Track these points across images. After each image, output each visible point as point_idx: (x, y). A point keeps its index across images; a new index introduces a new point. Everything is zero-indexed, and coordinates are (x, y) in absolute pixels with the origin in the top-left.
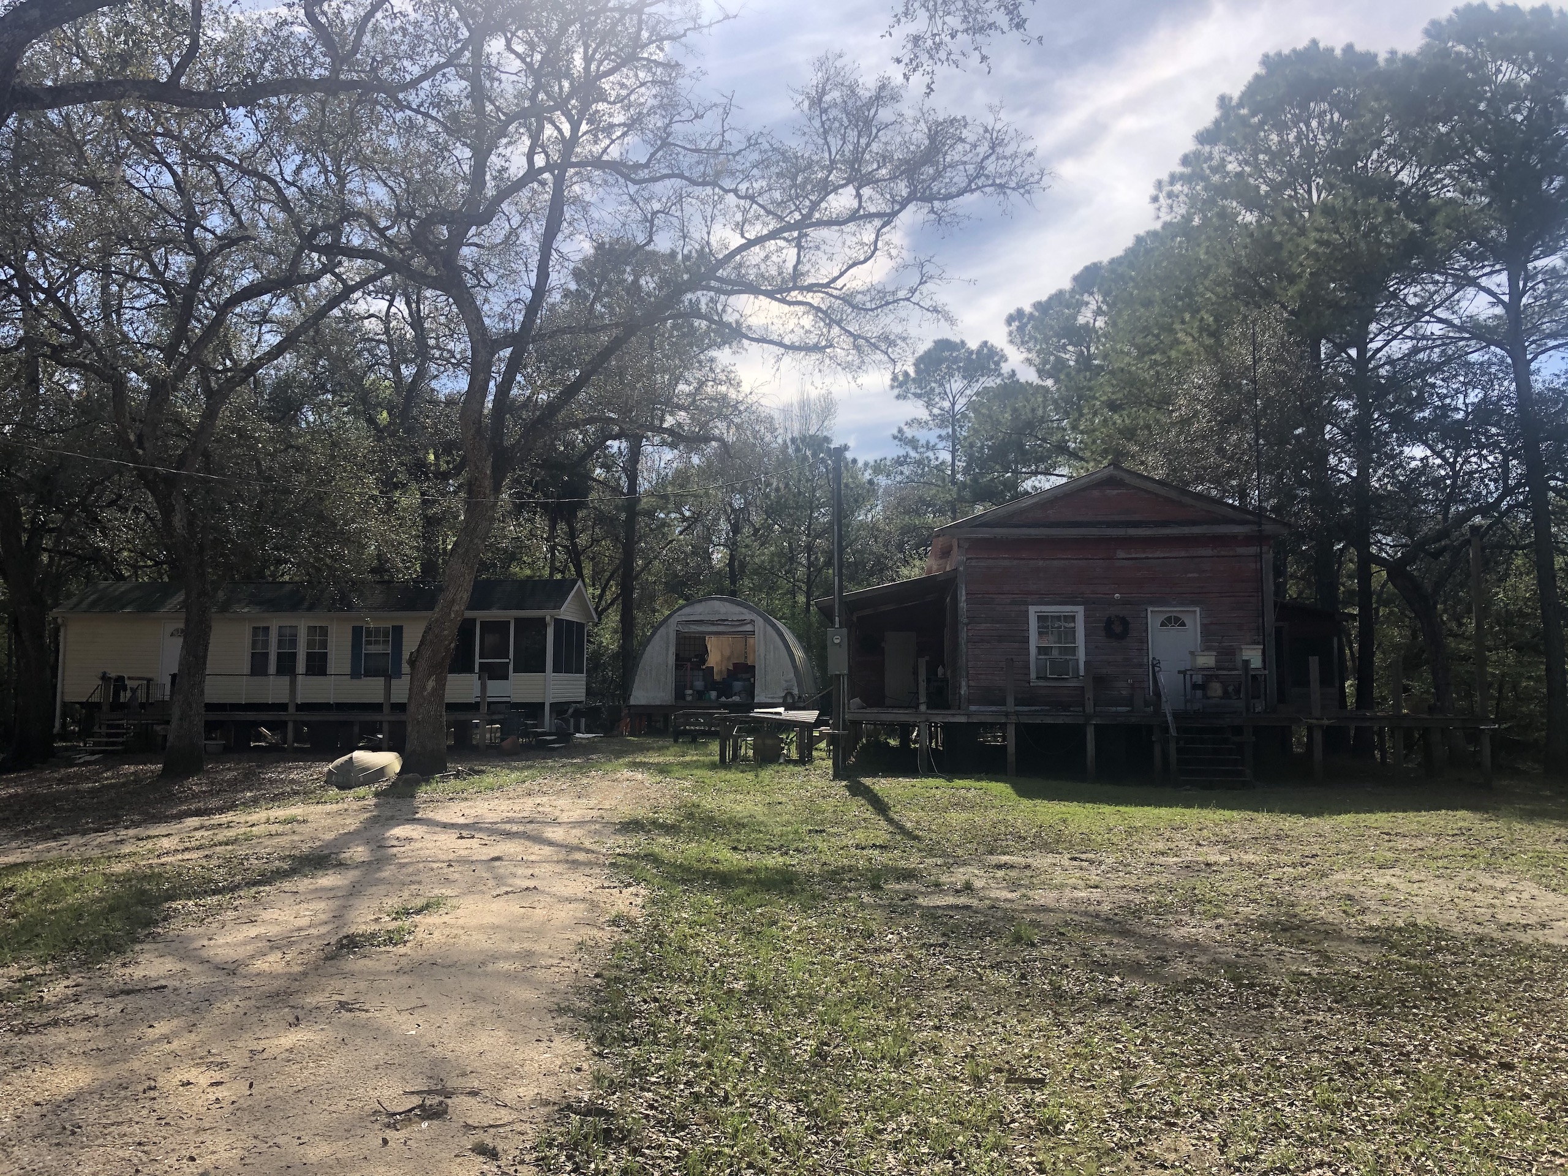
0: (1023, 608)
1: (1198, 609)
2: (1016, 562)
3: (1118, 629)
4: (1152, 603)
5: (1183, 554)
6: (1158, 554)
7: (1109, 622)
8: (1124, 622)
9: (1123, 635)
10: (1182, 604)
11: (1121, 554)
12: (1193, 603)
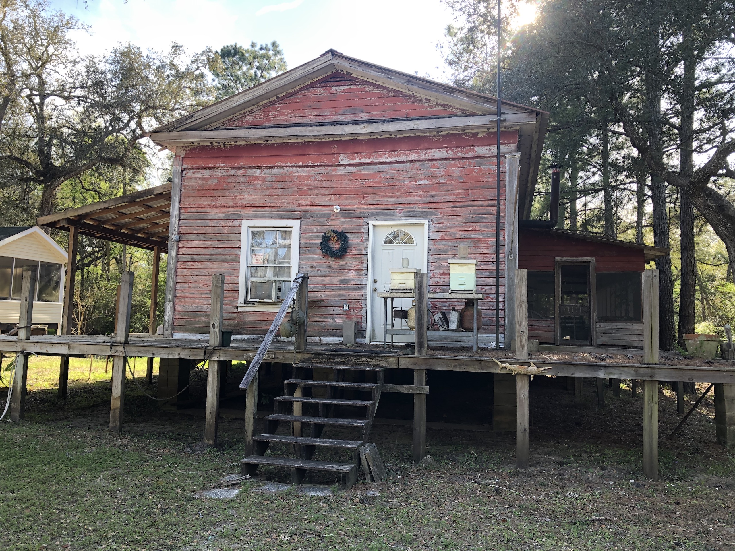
0: (236, 223)
1: (426, 222)
2: (232, 171)
3: (335, 245)
4: (373, 216)
5: (413, 157)
6: (386, 159)
7: (326, 239)
8: (342, 237)
9: (341, 254)
10: (408, 216)
11: (344, 159)
12: (422, 215)
